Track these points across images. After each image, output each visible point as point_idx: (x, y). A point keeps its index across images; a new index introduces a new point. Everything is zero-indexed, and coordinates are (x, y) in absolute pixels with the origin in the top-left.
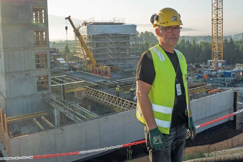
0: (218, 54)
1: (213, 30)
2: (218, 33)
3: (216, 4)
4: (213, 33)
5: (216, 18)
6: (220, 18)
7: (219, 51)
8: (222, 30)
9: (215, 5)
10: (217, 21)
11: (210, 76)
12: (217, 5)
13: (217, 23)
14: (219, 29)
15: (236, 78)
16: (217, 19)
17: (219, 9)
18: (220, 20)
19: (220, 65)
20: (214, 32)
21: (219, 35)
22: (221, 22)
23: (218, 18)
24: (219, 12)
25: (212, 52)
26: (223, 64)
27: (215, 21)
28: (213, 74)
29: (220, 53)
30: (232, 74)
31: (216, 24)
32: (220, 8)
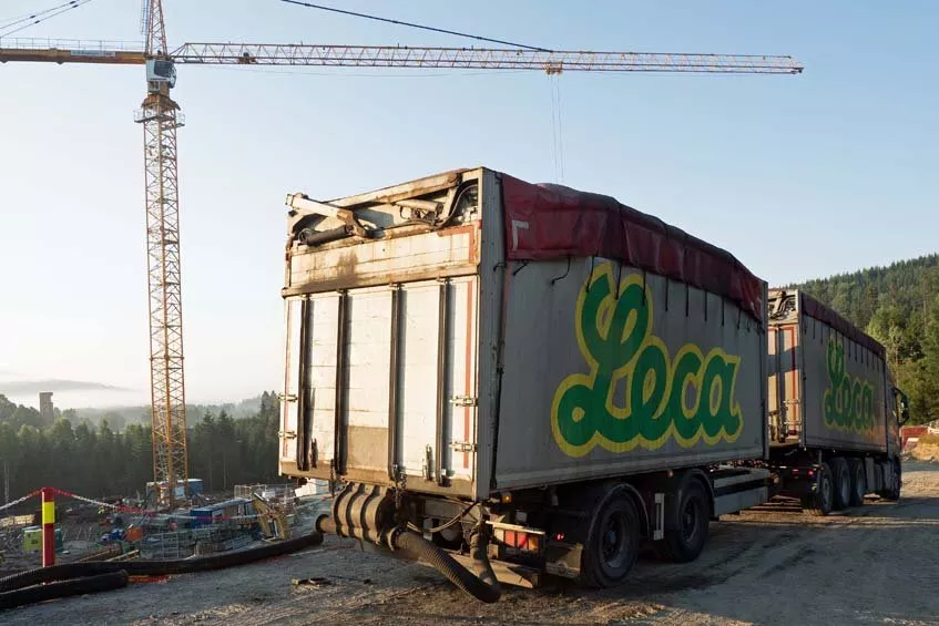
0: (174, 460)
1: (155, 390)
2: (171, 399)
3: (163, 311)
4: (155, 399)
5: (163, 353)
6: (176, 355)
7: (177, 452)
8: (181, 389)
9: (160, 315)
10: (169, 362)
11: (150, 529)
12: (166, 314)
13: (168, 368)
14: (173, 385)
15: (223, 526)
16: (167, 358)
17: (169, 327)
18: (175, 360)
19: (180, 492)
20: (159, 395)
21: (174, 403)
22: (176, 366)
23: (170, 353)
24: (173, 336)
25: (155, 456)
26: (190, 490)
27: (160, 361)
28: (158, 522)
29: (179, 455)
30: (214, 514)
31: (164, 372)
32: (174, 323)
